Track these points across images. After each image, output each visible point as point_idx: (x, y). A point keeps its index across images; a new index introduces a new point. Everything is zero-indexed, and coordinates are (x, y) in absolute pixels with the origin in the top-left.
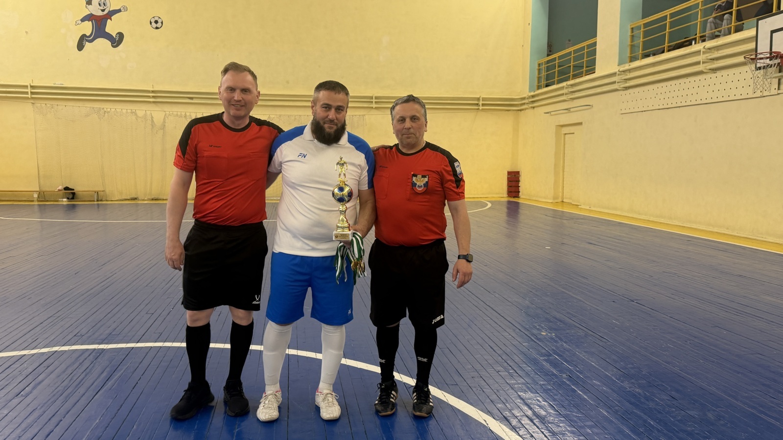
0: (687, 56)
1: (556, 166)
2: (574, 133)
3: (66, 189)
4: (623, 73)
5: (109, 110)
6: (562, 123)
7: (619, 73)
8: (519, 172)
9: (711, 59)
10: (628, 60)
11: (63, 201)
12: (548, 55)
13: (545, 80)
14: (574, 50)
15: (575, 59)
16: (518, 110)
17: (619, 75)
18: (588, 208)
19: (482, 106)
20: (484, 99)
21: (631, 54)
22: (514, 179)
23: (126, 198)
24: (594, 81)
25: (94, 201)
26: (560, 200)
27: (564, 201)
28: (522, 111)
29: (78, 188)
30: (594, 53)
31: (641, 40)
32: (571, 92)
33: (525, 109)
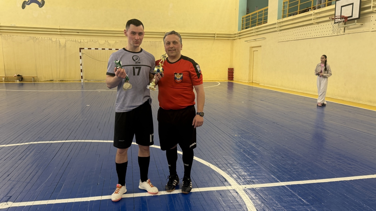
0: (307, 16)
1: (250, 66)
2: (258, 51)
3: (18, 76)
4: (279, 23)
5: (38, 38)
6: (252, 46)
7: (277, 23)
8: (233, 68)
9: (317, 18)
10: (282, 17)
11: (17, 82)
12: (247, 14)
13: (245, 26)
14: (258, 12)
15: (259, 16)
16: (233, 40)
17: (277, 24)
18: (263, 85)
19: (216, 37)
20: (217, 34)
21: (283, 15)
22: (231, 72)
23: (48, 80)
24: (267, 27)
25: (32, 81)
26: (251, 81)
27: (253, 82)
28: (235, 40)
29: (24, 75)
30: (266, 13)
31: (288, 8)
32: (257, 31)
33: (236, 39)
